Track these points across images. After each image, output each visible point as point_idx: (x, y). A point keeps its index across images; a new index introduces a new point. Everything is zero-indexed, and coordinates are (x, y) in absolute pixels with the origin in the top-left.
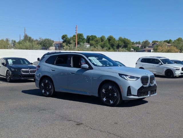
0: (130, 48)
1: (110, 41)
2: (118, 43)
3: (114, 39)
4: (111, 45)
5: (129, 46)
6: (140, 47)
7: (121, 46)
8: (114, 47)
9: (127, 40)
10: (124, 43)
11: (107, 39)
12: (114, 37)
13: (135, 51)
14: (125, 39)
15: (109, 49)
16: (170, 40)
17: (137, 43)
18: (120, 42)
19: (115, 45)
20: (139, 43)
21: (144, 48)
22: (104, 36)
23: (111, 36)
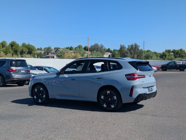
0: (35, 55)
1: (14, 47)
2: (21, 48)
3: (18, 45)
4: (14, 51)
5: (33, 52)
6: (42, 53)
7: (25, 52)
8: (18, 53)
9: (32, 46)
10: (29, 49)
11: (10, 44)
12: (17, 43)
13: (39, 57)
14: (29, 45)
15: (13, 55)
16: (71, 47)
17: (38, 49)
18: (24, 48)
19: (19, 51)
20: (41, 49)
21: (47, 54)
22: (5, 41)
23: (13, 42)
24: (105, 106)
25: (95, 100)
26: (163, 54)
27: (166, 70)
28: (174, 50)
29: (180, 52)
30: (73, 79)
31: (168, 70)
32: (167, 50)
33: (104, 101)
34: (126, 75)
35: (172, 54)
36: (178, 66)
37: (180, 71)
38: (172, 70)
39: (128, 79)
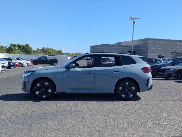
24: (123, 96)
25: (113, 91)
26: (9, 48)
27: (36, 64)
28: (19, 44)
29: (26, 47)
30: (88, 73)
31: (38, 64)
32: (12, 44)
33: (122, 92)
34: (142, 69)
35: (17, 48)
36: (49, 60)
37: (51, 65)
38: (42, 64)
39: (145, 72)
